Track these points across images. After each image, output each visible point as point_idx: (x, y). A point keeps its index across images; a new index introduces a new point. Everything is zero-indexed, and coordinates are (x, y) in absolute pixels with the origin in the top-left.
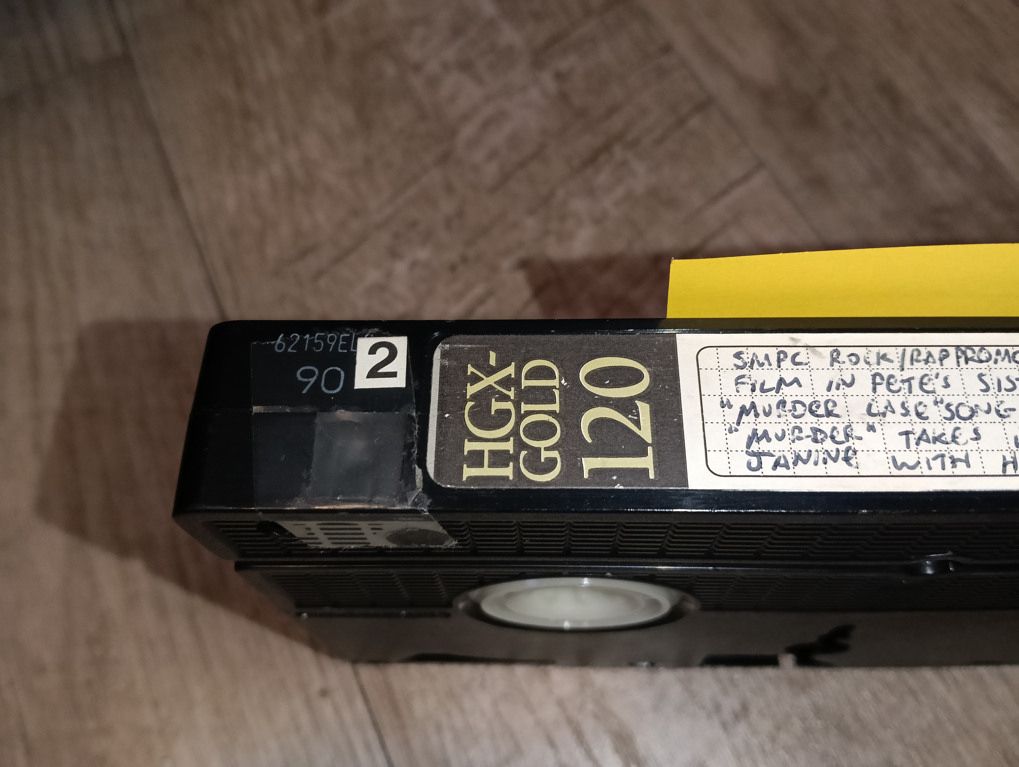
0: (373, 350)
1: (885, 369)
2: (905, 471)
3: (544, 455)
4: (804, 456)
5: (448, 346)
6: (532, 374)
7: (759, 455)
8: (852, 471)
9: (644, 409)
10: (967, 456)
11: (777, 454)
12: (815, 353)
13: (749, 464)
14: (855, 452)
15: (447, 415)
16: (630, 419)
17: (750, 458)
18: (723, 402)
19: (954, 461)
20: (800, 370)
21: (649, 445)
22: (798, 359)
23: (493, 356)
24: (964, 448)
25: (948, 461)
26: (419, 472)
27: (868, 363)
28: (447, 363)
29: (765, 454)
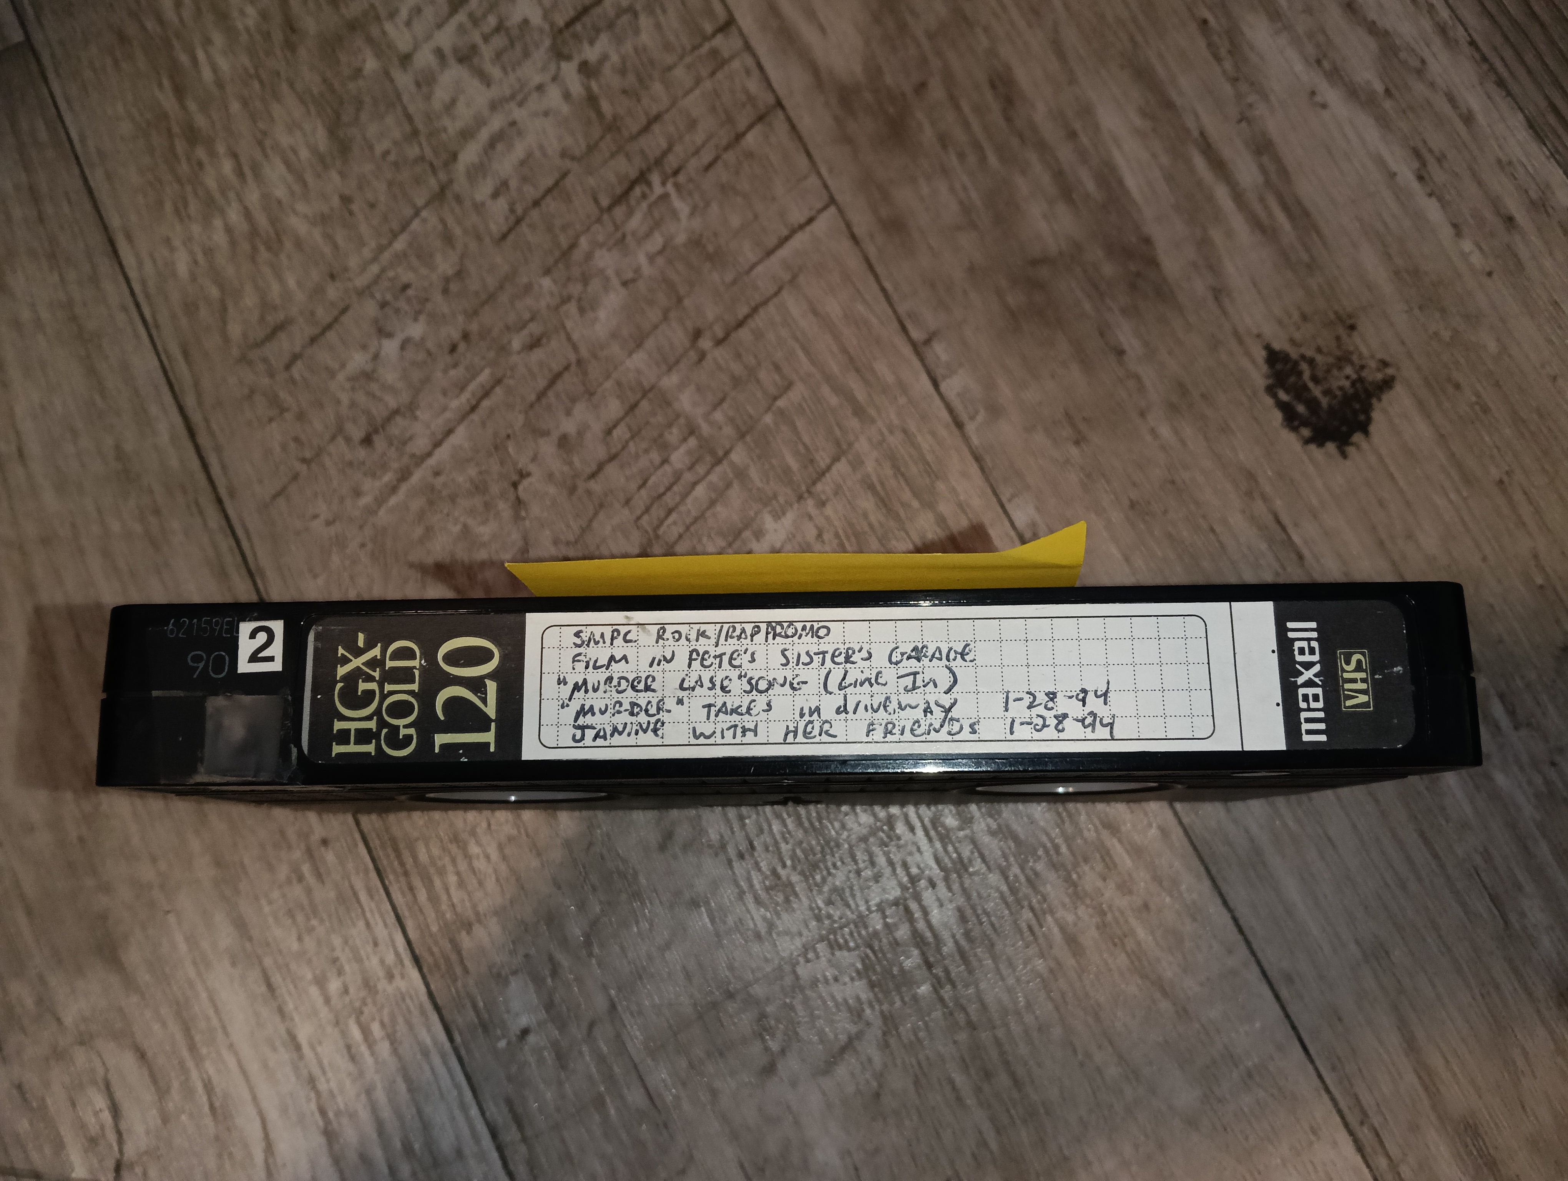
0: (253, 635)
1: (703, 645)
2: (702, 740)
3: (403, 732)
4: (620, 728)
5: (321, 628)
6: (397, 655)
7: (583, 728)
8: (658, 741)
9: (492, 687)
10: (756, 726)
11: (598, 727)
12: (644, 630)
13: (574, 736)
14: (663, 724)
15: (319, 697)
16: (479, 698)
17: (575, 731)
18: (559, 679)
19: (744, 731)
20: (629, 647)
21: (493, 721)
22: (628, 638)
23: (361, 637)
24: (755, 719)
25: (739, 730)
26: (294, 751)
27: (688, 640)
28: (320, 645)
29: (588, 727)
